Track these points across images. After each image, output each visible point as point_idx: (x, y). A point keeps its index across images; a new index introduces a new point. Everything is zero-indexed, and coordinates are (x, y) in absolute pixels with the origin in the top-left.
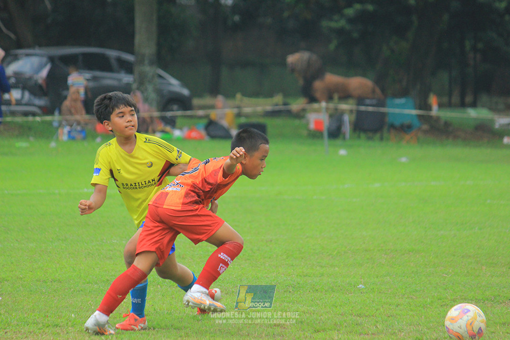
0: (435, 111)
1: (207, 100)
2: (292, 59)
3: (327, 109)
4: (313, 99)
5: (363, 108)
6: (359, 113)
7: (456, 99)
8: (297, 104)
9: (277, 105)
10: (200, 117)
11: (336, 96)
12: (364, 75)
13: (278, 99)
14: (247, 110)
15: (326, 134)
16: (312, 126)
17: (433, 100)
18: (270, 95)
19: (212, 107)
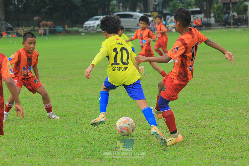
0: (66, 28)
1: (17, 28)
2: (35, 18)
3: (43, 29)
4: (40, 27)
5: (51, 28)
6: (50, 30)
7: (71, 26)
8: (36, 28)
9: (32, 28)
10: (15, 32)
11: (45, 26)
12: (51, 21)
13: (32, 27)
14: (25, 30)
15: (43, 34)
16: (40, 33)
17: (66, 26)
18: (30, 26)
19: (19, 30)
